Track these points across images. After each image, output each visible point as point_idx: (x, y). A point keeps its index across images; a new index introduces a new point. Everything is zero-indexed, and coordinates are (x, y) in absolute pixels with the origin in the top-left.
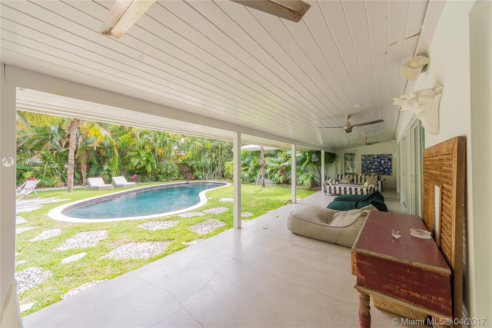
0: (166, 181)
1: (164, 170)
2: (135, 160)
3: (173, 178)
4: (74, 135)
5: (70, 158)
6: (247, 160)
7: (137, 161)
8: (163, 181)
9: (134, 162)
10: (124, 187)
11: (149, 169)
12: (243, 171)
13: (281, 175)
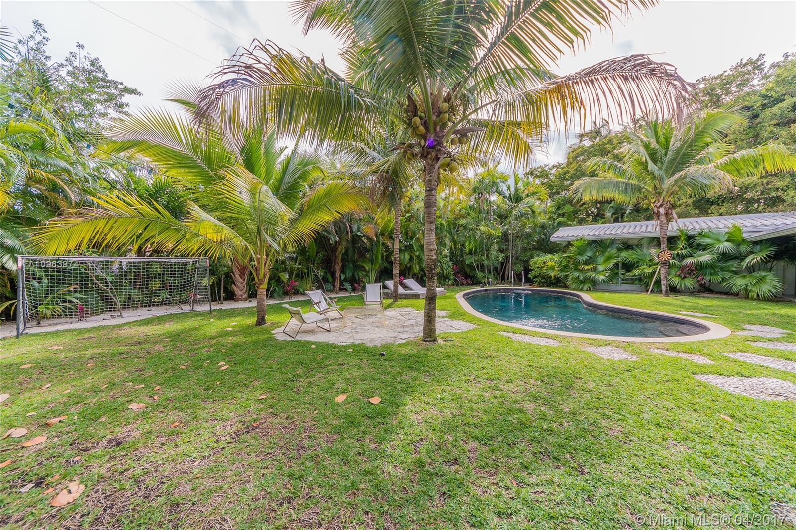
2: (405, 255)
6: (589, 254)
9: (405, 258)
12: (591, 271)
13: (685, 277)
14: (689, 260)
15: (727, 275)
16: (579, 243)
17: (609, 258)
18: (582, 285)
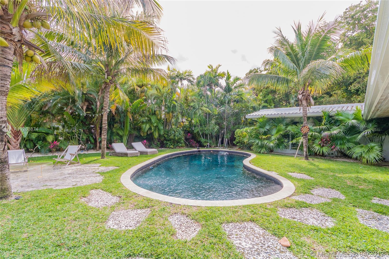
0: (173, 148)
1: (172, 137)
2: (146, 126)
3: (180, 145)
4: (107, 98)
5: (104, 123)
6: (268, 127)
7: (148, 126)
8: (171, 148)
9: (145, 127)
10: (148, 153)
11: (156, 135)
12: (266, 140)
13: (323, 146)
14: (327, 133)
15: (351, 145)
16: (261, 120)
17: (279, 131)
18: (260, 149)
